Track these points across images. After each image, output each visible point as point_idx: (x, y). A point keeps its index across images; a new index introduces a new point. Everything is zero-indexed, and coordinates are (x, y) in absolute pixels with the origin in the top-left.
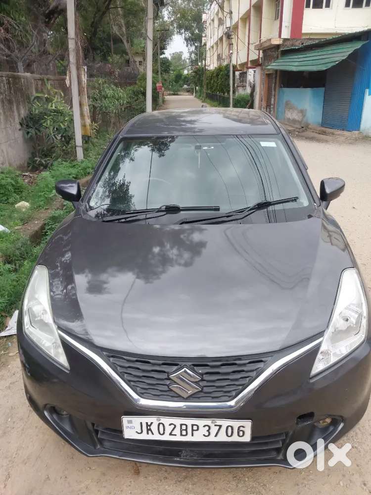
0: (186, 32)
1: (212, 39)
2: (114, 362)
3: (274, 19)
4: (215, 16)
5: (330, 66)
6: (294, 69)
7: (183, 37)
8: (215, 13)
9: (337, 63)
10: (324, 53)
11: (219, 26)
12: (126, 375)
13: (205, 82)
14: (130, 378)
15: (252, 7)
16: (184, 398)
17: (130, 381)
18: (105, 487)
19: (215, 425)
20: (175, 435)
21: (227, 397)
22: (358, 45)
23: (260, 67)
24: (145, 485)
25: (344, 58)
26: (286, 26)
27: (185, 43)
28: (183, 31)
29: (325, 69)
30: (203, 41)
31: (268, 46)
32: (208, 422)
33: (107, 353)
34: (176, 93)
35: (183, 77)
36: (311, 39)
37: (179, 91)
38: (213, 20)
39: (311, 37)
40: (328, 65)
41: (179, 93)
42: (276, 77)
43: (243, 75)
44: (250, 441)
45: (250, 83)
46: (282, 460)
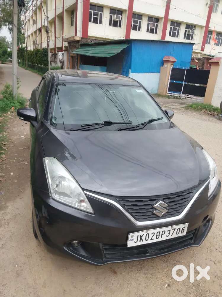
0: (9, 25)
1: (29, 32)
2: (123, 203)
3: (71, 25)
4: (30, 18)
5: (112, 55)
6: (91, 55)
7: (8, 28)
8: (30, 16)
9: (116, 54)
10: (106, 48)
11: (33, 24)
12: (129, 210)
13: (26, 57)
14: (132, 211)
15: (56, 17)
16: (160, 217)
17: (132, 213)
18: (102, 285)
19: (173, 229)
20: (153, 239)
21: (178, 213)
22: (125, 46)
23: (66, 52)
24: (123, 277)
25: (119, 52)
26: (79, 31)
27: (9, 31)
28: (7, 24)
29: (109, 56)
30: (22, 32)
31: (73, 40)
32: (169, 228)
33: (118, 199)
34: (4, 62)
35: (8, 53)
36: (96, 40)
37: (6, 61)
38: (29, 20)
39: (96, 39)
40: (110, 54)
41: (6, 63)
42: (78, 58)
43: (55, 56)
44: (186, 234)
45: (60, 60)
46: (193, 243)
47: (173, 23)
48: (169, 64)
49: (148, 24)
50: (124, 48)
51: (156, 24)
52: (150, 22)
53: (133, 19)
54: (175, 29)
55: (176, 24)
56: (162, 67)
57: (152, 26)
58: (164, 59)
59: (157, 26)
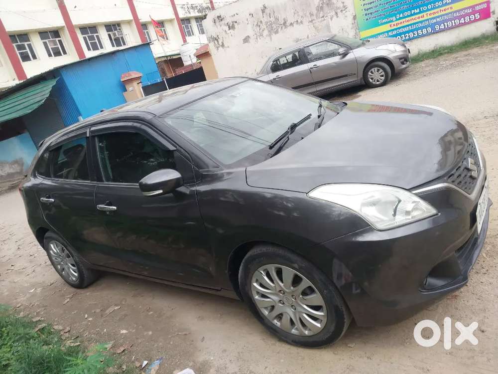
2: (451, 180)
25: (48, 96)
40: (31, 107)
47: (84, 29)
48: (135, 84)
49: (45, 44)
50: (51, 86)
51: (57, 39)
52: (47, 41)
53: (14, 45)
54: (92, 38)
55: (90, 30)
56: (125, 94)
57: (52, 44)
58: (122, 80)
59: (60, 42)
